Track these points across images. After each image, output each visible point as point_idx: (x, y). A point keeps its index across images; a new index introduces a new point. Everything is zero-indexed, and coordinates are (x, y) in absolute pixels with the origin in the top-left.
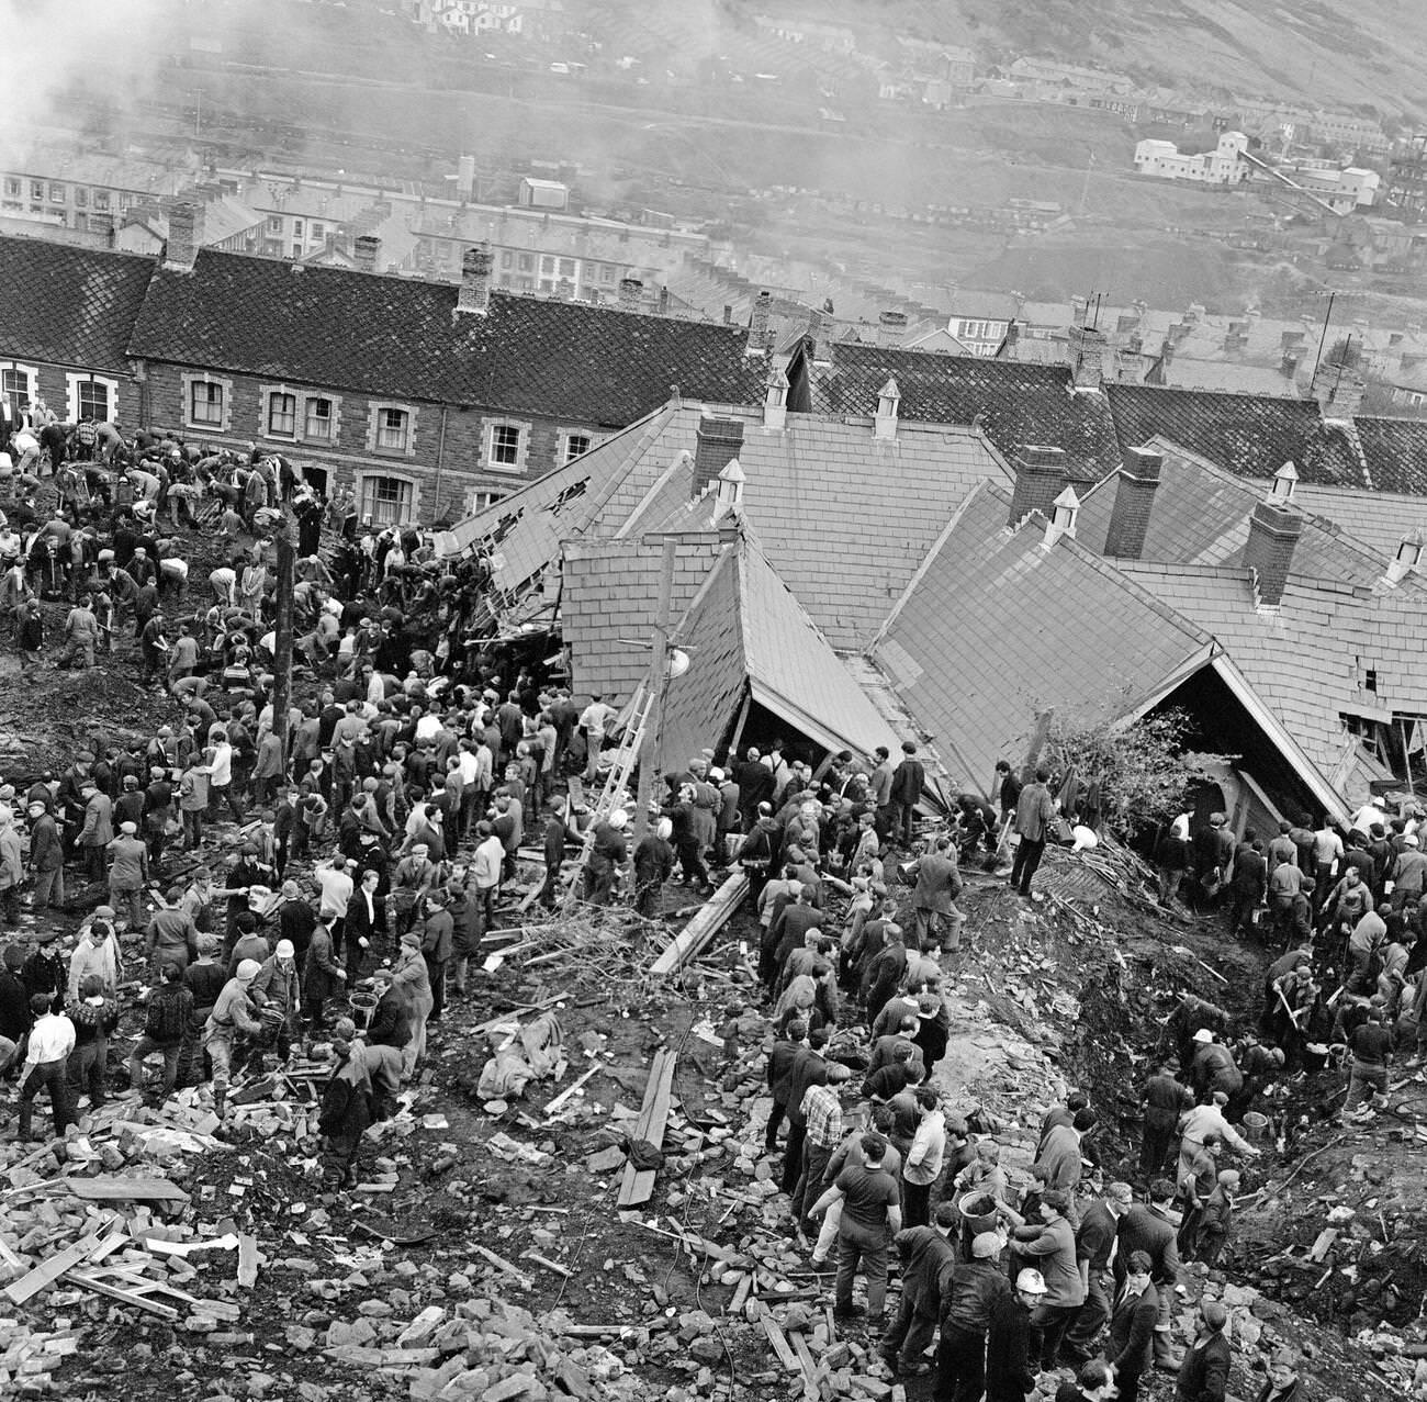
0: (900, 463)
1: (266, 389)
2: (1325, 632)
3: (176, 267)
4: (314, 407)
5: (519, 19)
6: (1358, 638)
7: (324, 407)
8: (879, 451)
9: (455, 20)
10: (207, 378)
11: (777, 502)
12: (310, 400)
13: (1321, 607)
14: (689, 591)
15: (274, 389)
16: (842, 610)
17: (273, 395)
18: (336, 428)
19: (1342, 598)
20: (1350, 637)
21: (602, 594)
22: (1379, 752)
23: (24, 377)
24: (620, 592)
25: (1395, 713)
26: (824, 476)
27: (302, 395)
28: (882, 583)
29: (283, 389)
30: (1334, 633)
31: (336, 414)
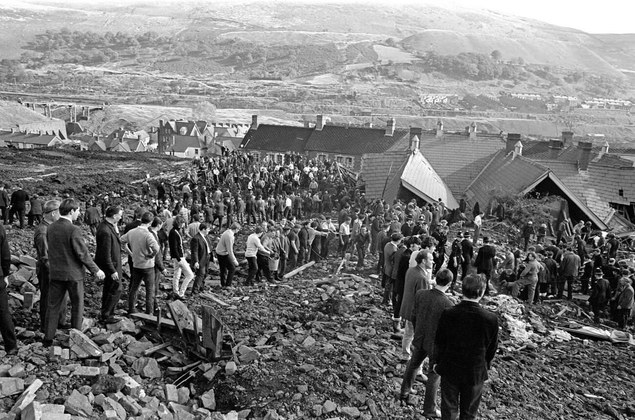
0: (476, 144)
1: (336, 156)
2: (604, 179)
3: (318, 129)
4: (348, 160)
5: (446, 99)
6: (616, 180)
7: (350, 159)
8: (471, 141)
9: (430, 101)
10: (323, 154)
11: (438, 155)
12: (347, 158)
13: (602, 171)
14: (398, 167)
15: (338, 156)
16: (456, 183)
17: (338, 157)
18: (353, 165)
19: (610, 169)
20: (613, 180)
21: (374, 168)
22: (625, 215)
23: (281, 156)
24: (379, 167)
25: (631, 202)
26: (453, 148)
27: (345, 157)
28: (469, 176)
29: (340, 156)
30: (607, 179)
31: (353, 161)
